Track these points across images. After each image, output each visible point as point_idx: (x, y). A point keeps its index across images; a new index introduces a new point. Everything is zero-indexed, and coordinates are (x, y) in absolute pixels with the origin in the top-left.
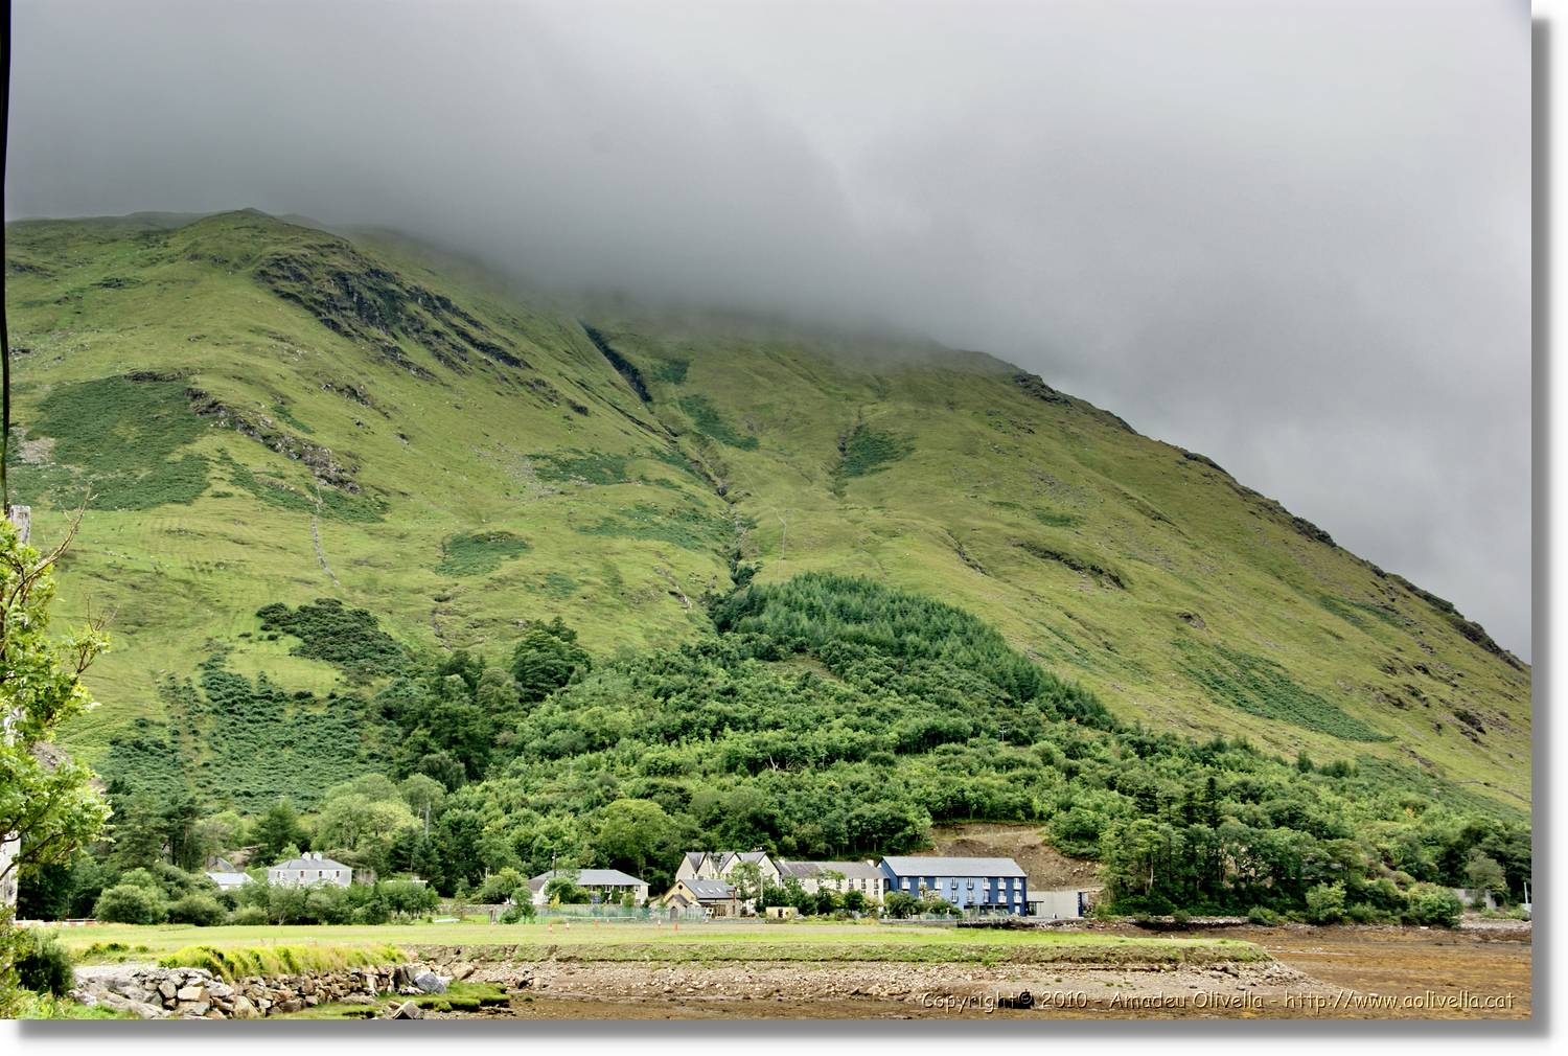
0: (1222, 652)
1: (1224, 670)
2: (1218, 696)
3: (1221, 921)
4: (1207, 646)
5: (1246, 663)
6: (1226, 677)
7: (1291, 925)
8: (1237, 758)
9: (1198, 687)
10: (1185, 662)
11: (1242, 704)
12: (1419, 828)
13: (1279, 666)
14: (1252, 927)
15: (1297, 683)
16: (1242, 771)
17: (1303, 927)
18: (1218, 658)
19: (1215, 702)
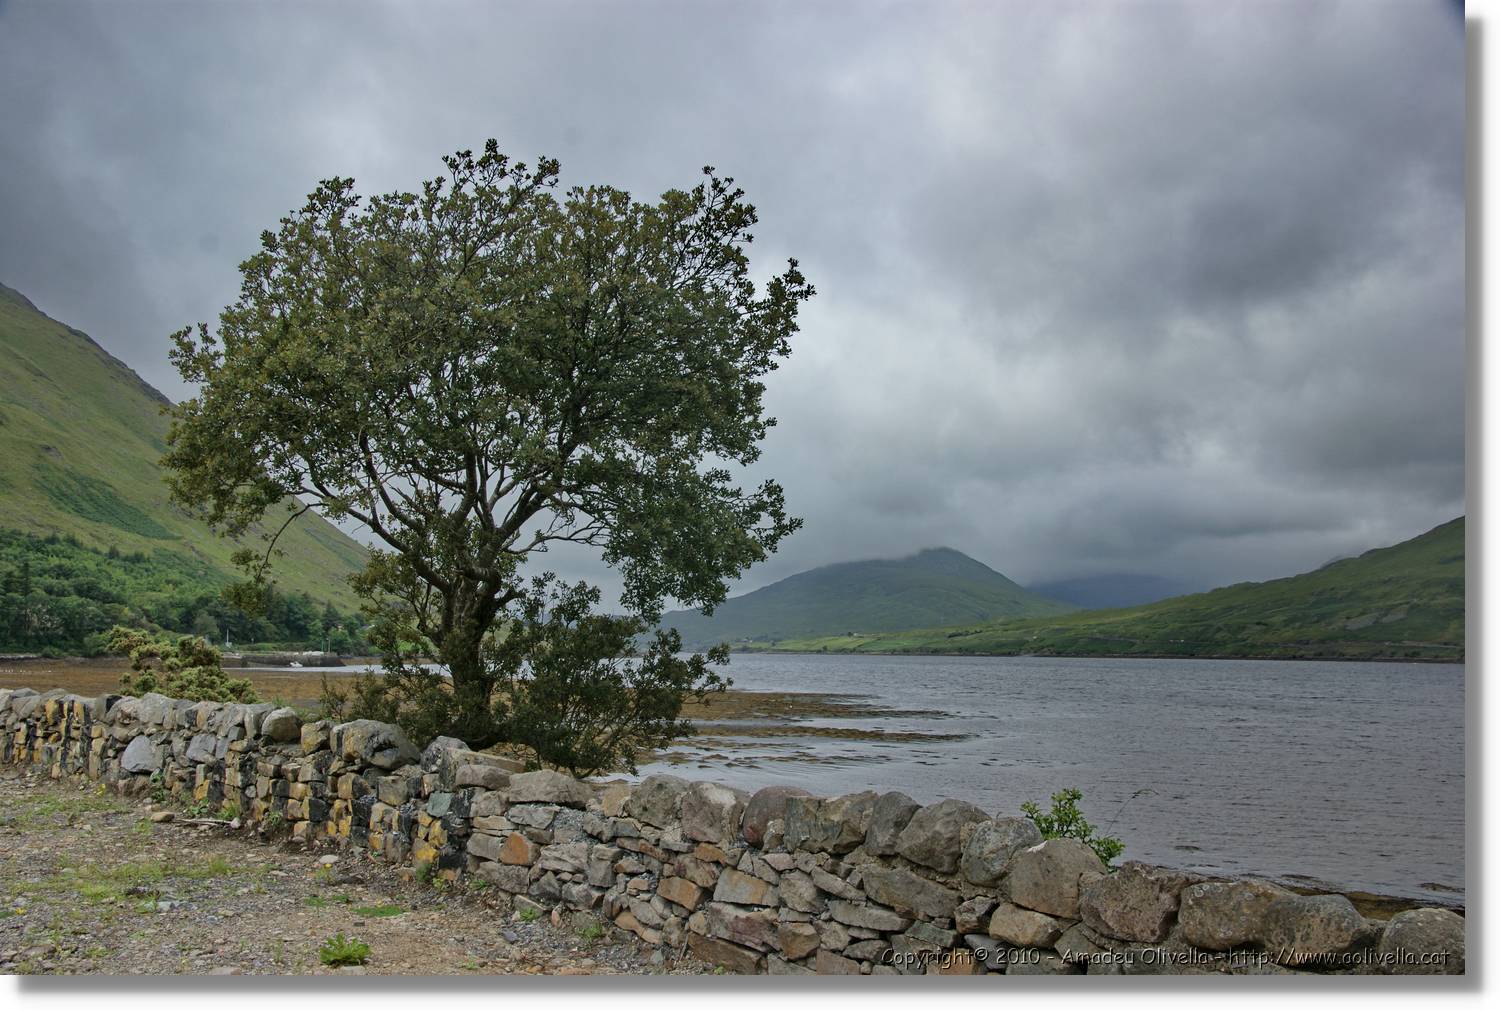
0: (69, 474)
1: (69, 486)
2: (62, 505)
3: (22, 656)
4: (59, 470)
5: (86, 482)
6: (70, 492)
7: (70, 658)
8: (63, 548)
9: (47, 498)
10: (41, 480)
11: (80, 511)
12: (172, 597)
13: (111, 486)
14: (43, 660)
15: (121, 498)
16: (64, 557)
17: (80, 659)
18: (68, 479)
19: (60, 509)
